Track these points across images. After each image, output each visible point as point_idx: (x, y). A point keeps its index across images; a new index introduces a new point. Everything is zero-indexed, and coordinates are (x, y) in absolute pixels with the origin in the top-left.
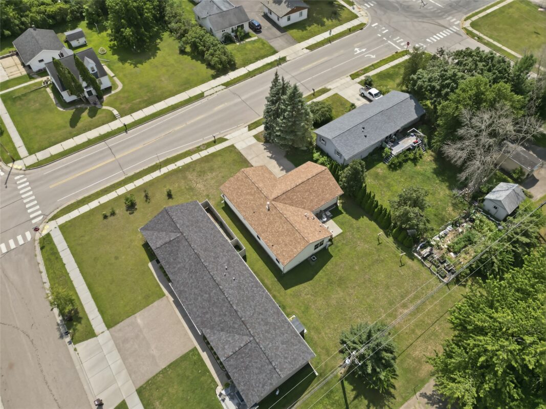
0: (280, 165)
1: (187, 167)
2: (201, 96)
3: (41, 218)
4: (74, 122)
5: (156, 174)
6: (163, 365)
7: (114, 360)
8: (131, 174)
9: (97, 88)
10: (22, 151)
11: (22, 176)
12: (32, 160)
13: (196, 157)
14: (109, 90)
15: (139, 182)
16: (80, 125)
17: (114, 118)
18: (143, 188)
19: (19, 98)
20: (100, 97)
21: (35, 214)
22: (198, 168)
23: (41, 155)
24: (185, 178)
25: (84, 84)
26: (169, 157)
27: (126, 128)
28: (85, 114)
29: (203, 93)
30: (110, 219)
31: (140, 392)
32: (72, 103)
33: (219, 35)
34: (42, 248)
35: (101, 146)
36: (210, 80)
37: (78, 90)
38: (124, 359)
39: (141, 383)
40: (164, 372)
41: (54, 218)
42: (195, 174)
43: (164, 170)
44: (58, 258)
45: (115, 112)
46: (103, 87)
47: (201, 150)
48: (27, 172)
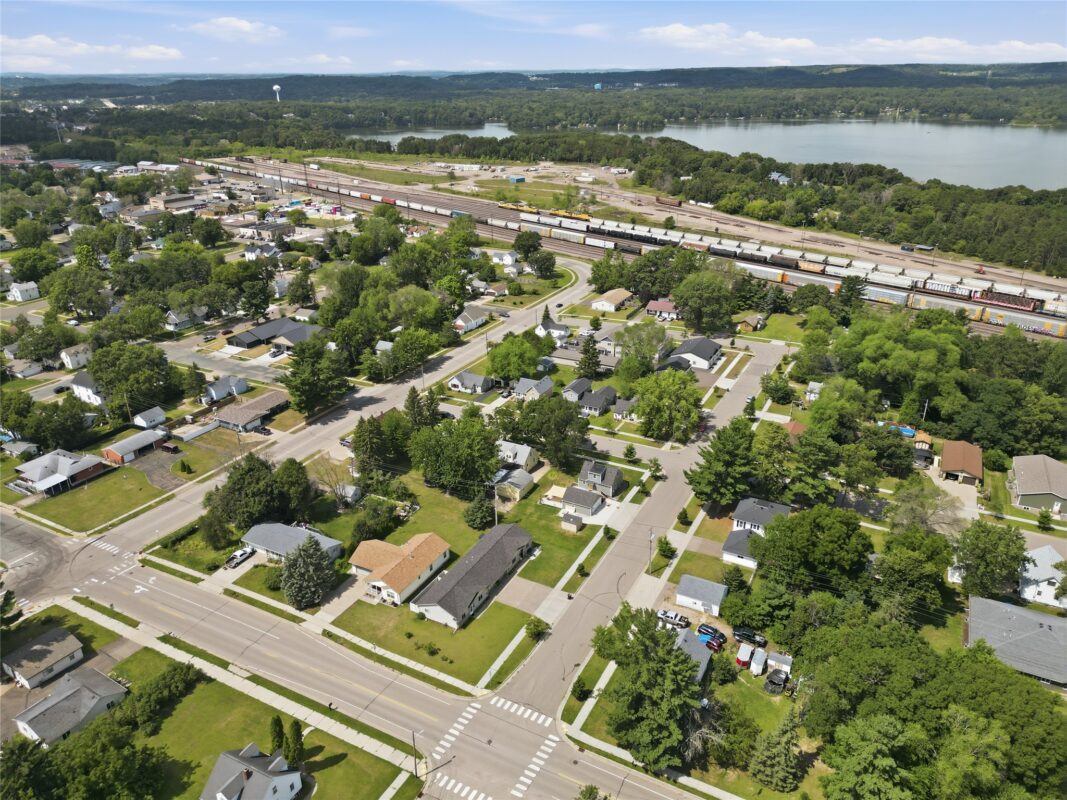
0: (346, 589)
2: (255, 679)
3: (473, 704)
5: (389, 655)
6: (534, 583)
7: (545, 604)
8: (396, 673)
11: (434, 755)
12: (406, 762)
13: (355, 640)
15: (404, 661)
21: (471, 711)
22: (371, 633)
24: (385, 636)
26: (362, 658)
28: (318, 758)
29: (248, 678)
30: (451, 658)
31: (553, 586)
34: (500, 683)
35: (366, 719)
36: (218, 682)
38: (543, 600)
40: (537, 581)
41: (468, 694)
42: (378, 632)
44: (502, 668)
47: (345, 640)
48: (425, 754)
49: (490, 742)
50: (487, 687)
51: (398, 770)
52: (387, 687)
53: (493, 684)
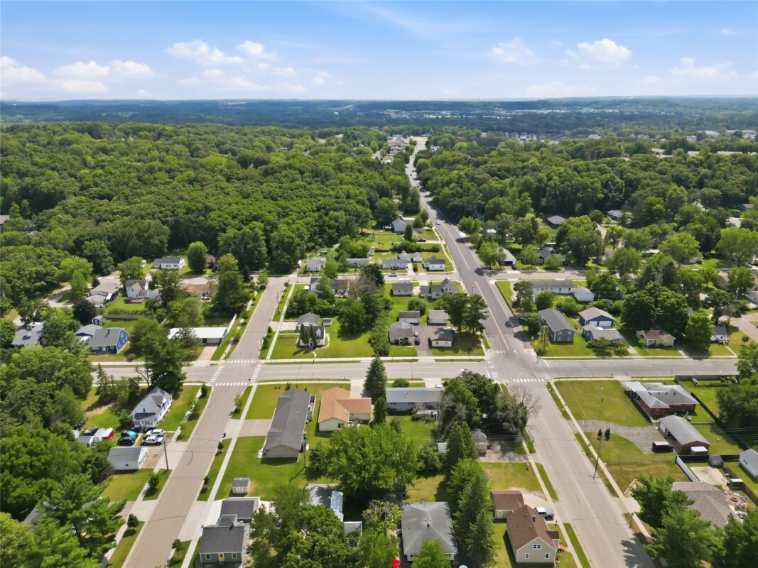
1: (323, 384)
2: (358, 362)
4: (295, 353)
6: (253, 436)
7: (239, 428)
8: (299, 378)
9: (315, 343)
10: (268, 357)
11: (261, 365)
12: (270, 361)
13: (330, 382)
14: (322, 346)
15: (299, 382)
16: (297, 355)
17: (313, 357)
18: (297, 385)
19: (284, 338)
20: (315, 348)
21: (254, 378)
22: (326, 386)
23: (274, 361)
24: (317, 387)
25: (310, 339)
27: (313, 363)
28: (303, 352)
29: (360, 361)
30: (277, 390)
32: (302, 346)
33: (392, 339)
34: (246, 389)
35: (299, 365)
37: (306, 341)
38: (242, 429)
39: (242, 436)
41: (259, 382)
42: (323, 388)
43: (313, 382)
44: (249, 394)
45: (315, 355)
46: (318, 344)
47: (335, 381)
48: (264, 365)
49: (240, 373)
50: (252, 387)
51: (271, 358)
52: (298, 374)
53: (249, 389)
